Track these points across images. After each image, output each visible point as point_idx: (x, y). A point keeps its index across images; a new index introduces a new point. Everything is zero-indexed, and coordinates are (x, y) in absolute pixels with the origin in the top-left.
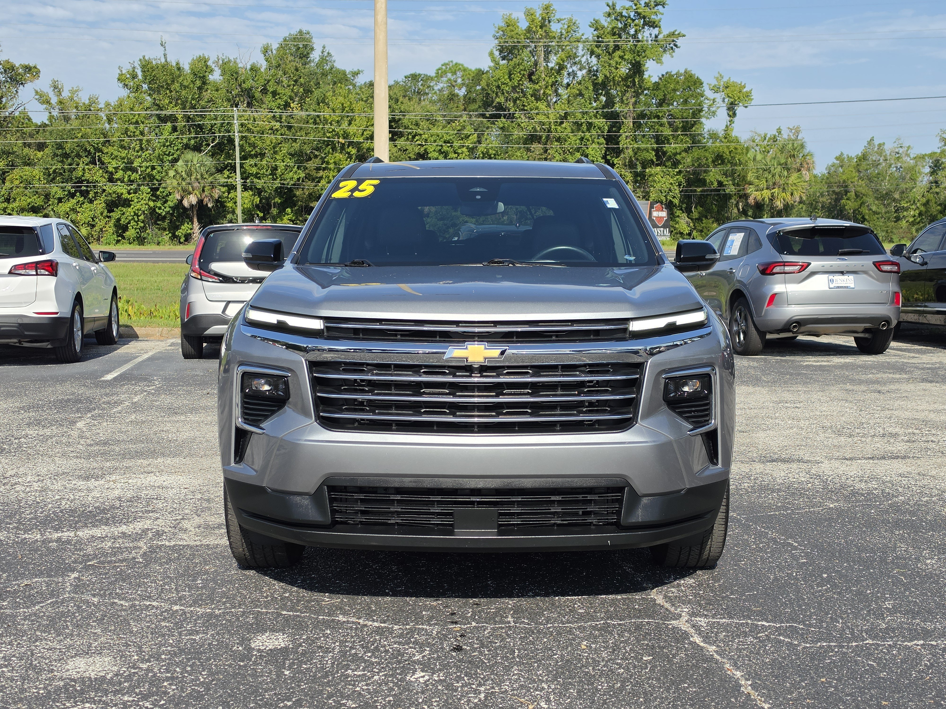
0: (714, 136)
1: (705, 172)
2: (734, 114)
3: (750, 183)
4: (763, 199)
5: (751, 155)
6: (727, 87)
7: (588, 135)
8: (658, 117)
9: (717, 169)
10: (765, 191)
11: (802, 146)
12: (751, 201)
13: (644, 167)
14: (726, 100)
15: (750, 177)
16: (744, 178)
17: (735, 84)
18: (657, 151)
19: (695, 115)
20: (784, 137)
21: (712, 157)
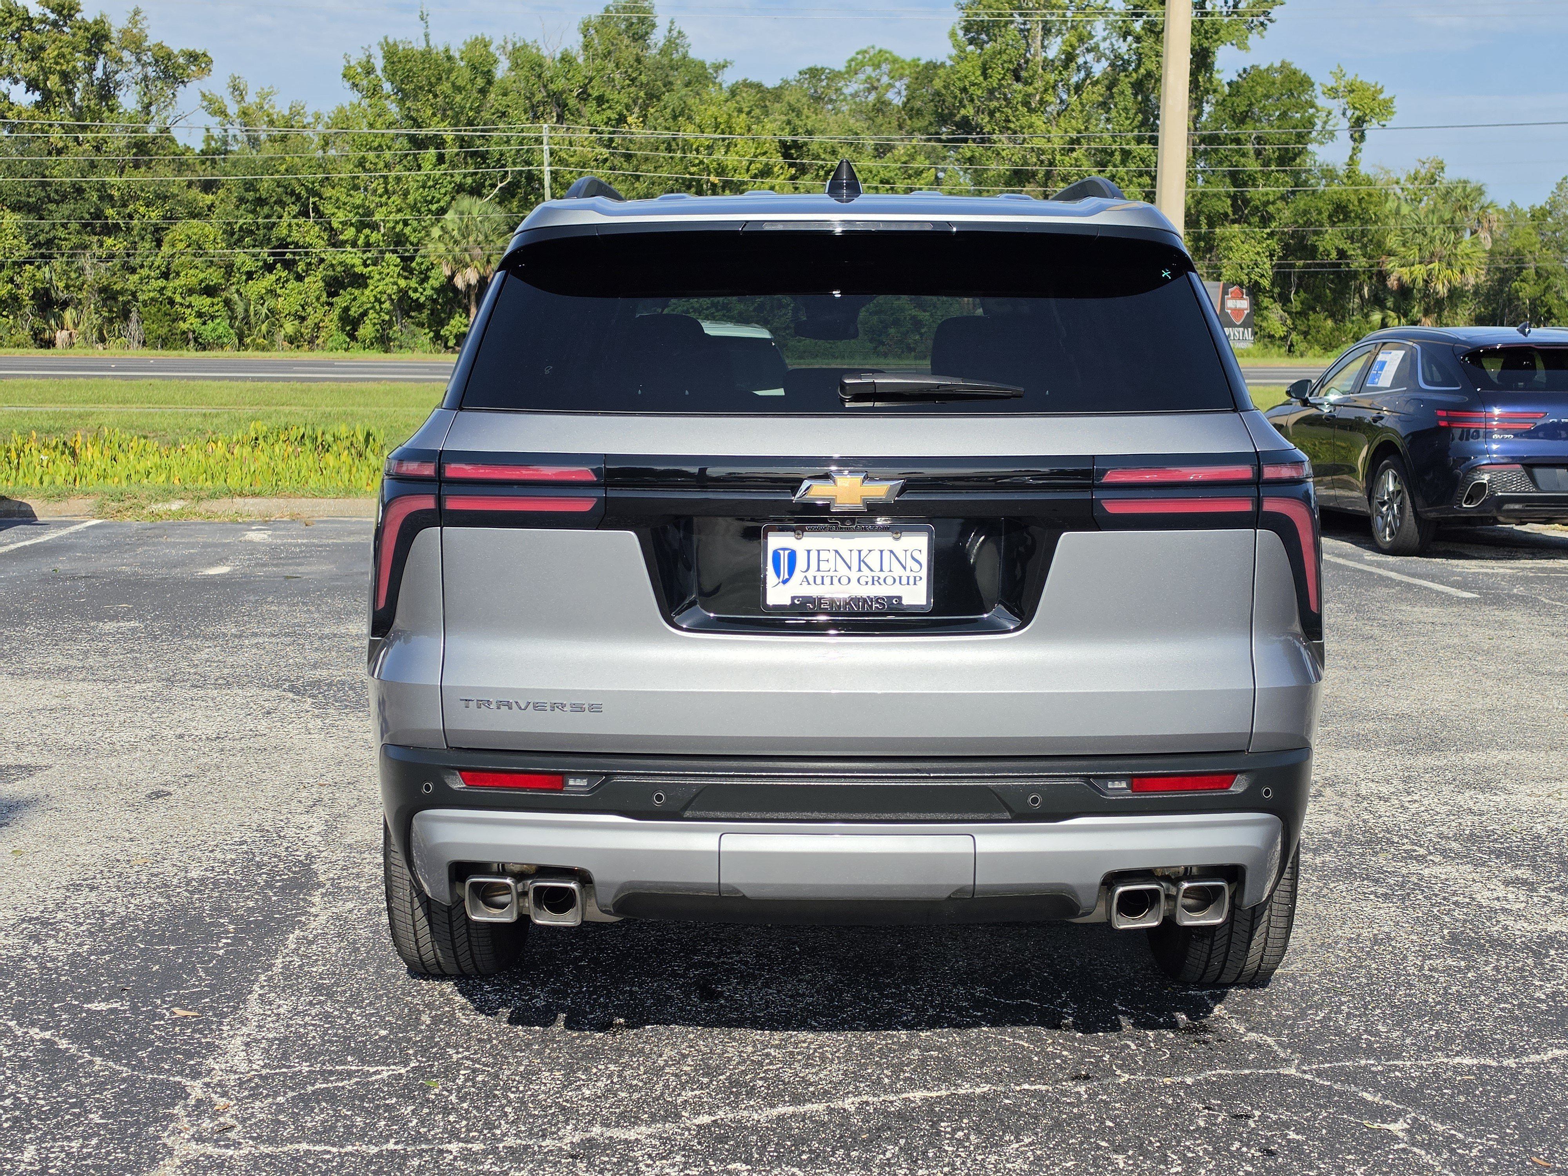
0: (1329, 174)
1: (1316, 233)
2: (1362, 137)
3: (1391, 253)
4: (1414, 281)
5: (1391, 205)
6: (1352, 91)
7: (1122, 170)
8: (1238, 141)
9: (1337, 230)
10: (1417, 267)
11: (1480, 191)
12: (1392, 283)
13: (1211, 224)
14: (1349, 113)
15: (1392, 242)
16: (1379, 245)
17: (1365, 87)
18: (1234, 198)
19: (1301, 138)
20: (1449, 176)
21: (1329, 208)
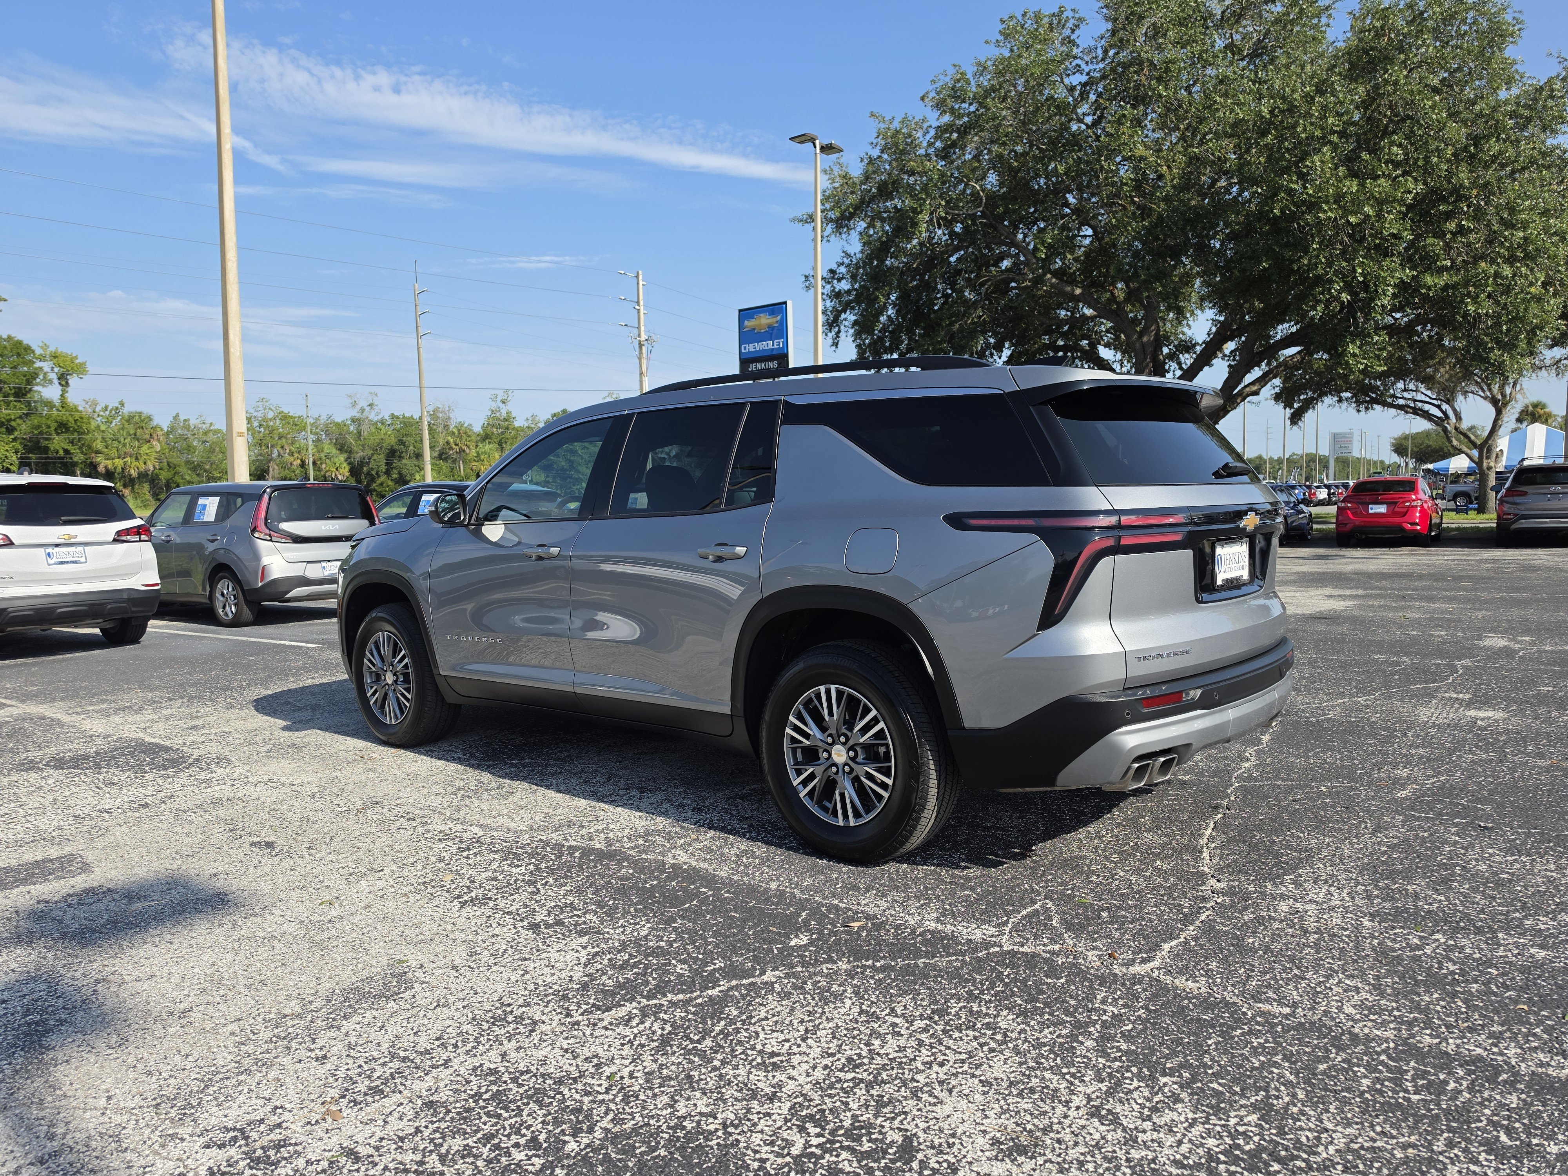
0: (49, 404)
1: (47, 439)
2: (67, 384)
3: (98, 452)
4: (115, 468)
5: (94, 424)
6: (55, 357)
9: (61, 437)
10: (117, 460)
11: (150, 418)
12: (101, 469)
14: (56, 370)
15: (99, 445)
16: (90, 447)
17: (65, 356)
19: (29, 382)
20: (127, 410)
21: (54, 425)
